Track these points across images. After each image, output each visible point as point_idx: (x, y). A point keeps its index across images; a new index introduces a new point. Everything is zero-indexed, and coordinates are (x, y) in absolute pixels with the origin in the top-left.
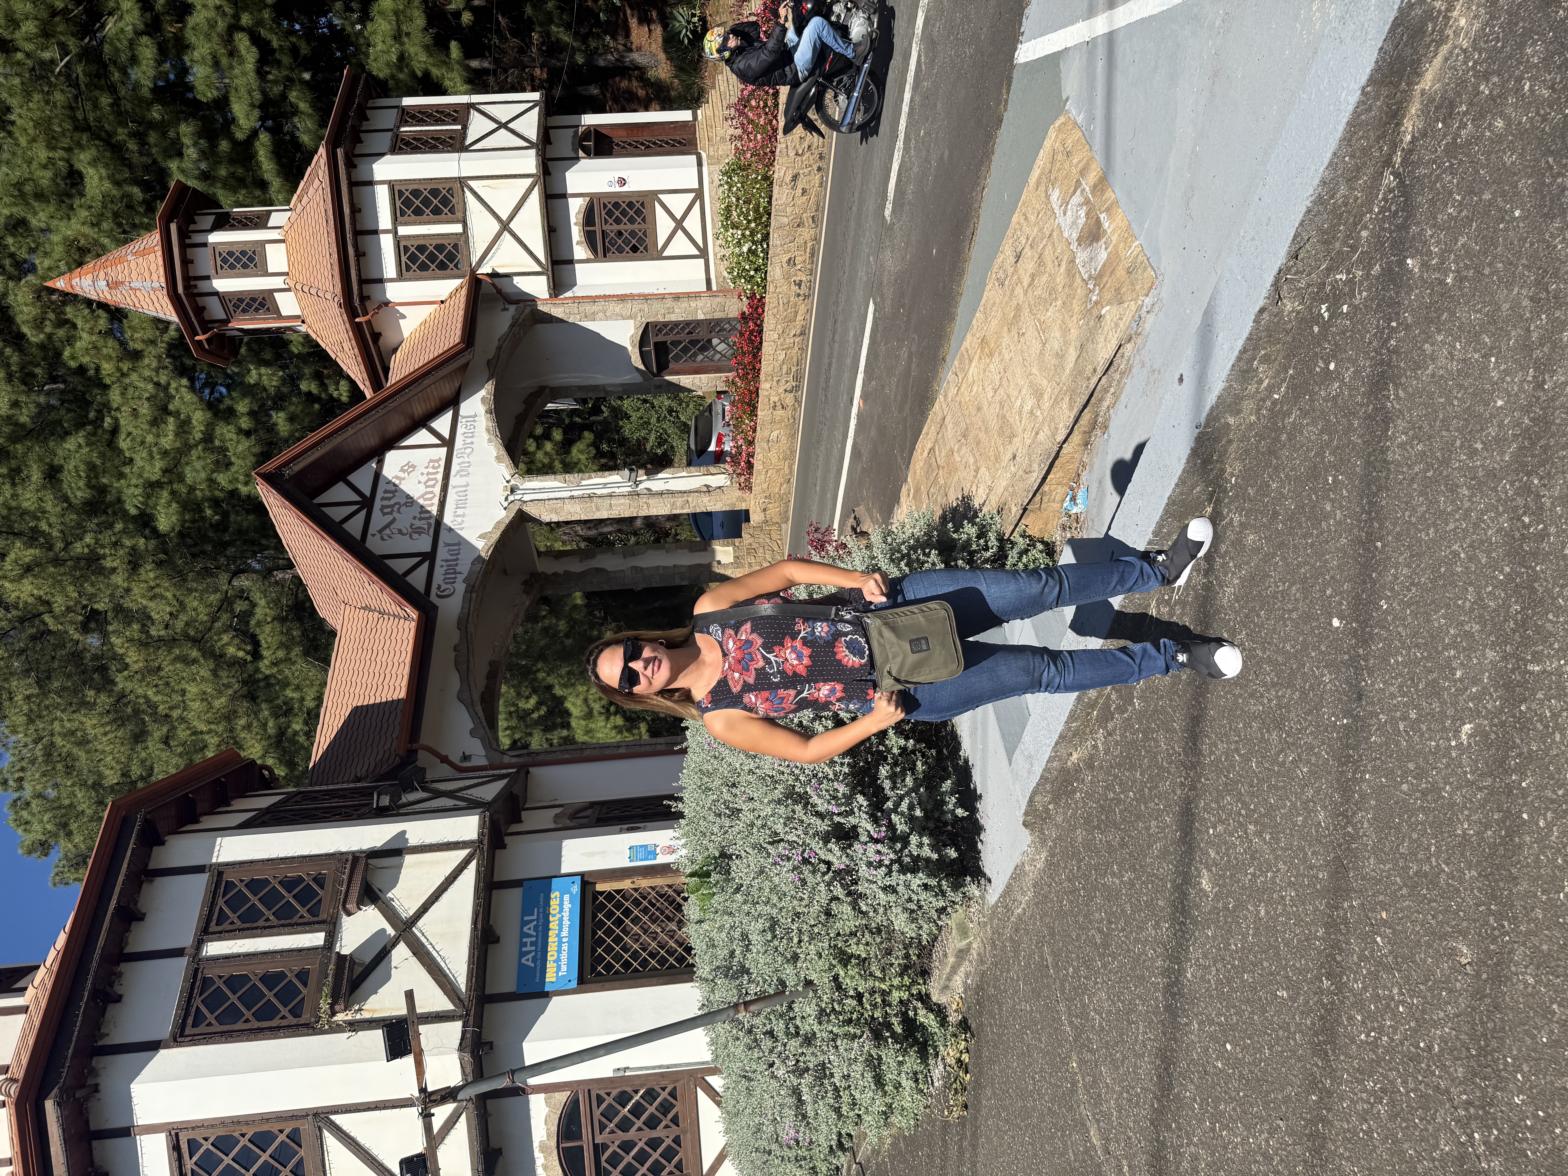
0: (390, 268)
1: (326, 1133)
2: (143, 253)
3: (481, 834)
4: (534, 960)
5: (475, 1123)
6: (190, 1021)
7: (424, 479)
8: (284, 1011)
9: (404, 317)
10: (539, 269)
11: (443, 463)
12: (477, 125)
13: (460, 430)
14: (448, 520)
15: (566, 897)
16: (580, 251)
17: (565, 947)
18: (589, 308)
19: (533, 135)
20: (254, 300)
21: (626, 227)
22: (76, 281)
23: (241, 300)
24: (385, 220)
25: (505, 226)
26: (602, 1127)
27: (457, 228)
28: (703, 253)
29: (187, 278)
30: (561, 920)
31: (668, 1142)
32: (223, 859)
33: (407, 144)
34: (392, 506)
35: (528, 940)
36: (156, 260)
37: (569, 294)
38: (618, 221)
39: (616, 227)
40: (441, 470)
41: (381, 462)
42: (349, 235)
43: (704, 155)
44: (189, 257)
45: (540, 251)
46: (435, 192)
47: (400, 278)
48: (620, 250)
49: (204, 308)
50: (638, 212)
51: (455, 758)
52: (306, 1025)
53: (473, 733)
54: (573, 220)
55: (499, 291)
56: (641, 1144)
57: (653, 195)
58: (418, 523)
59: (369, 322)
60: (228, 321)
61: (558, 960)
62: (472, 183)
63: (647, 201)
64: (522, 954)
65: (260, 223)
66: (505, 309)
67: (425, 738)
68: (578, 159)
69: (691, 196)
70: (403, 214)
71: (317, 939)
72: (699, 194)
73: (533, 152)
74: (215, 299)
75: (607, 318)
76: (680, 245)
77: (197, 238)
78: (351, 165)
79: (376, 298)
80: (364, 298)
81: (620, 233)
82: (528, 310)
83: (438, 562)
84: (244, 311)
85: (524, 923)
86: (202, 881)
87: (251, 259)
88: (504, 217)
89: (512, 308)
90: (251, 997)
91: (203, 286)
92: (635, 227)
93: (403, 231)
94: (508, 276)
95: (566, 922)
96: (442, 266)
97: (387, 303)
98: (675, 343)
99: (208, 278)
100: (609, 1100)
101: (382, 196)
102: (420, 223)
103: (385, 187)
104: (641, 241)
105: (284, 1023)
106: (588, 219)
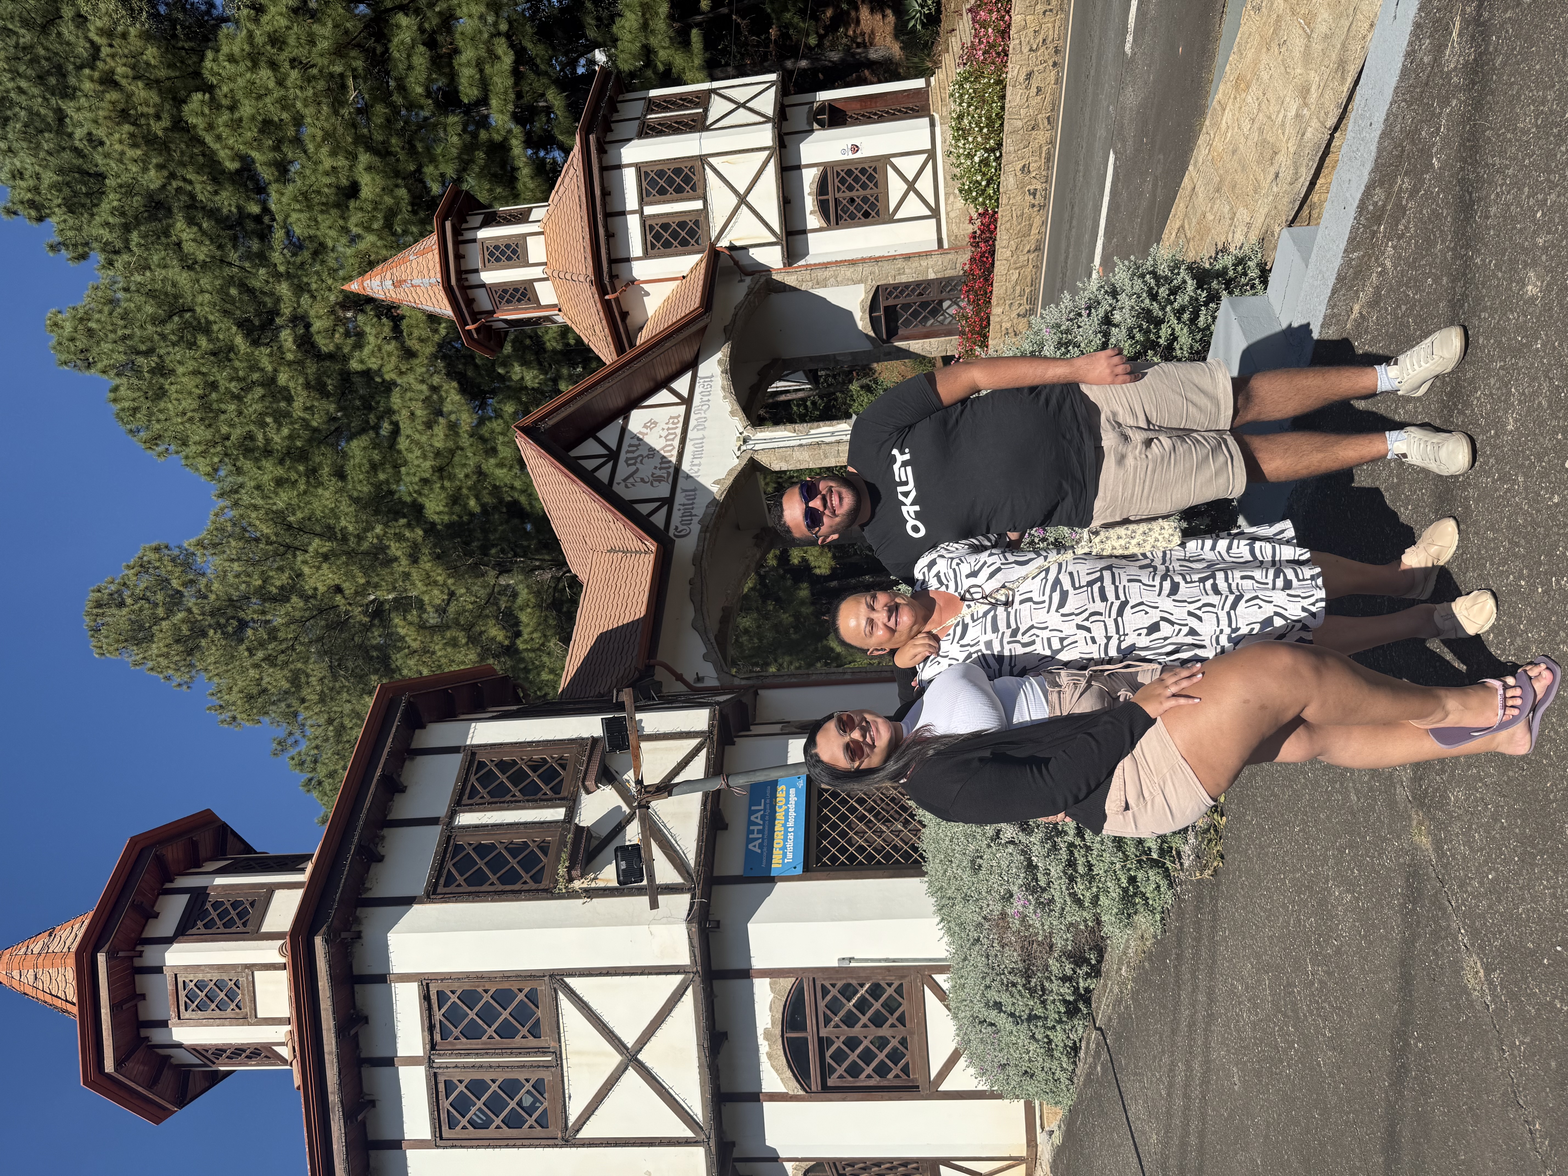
0: (636, 247)
1: (561, 996)
2: (423, 253)
3: (711, 726)
4: (761, 846)
5: (701, 996)
6: (442, 881)
7: (665, 433)
8: (526, 877)
9: (647, 294)
10: (773, 239)
11: (681, 419)
12: (718, 107)
13: (698, 389)
14: (685, 467)
15: (792, 791)
16: (813, 221)
17: (791, 836)
18: (821, 274)
19: (769, 110)
20: (516, 290)
21: (858, 193)
22: (367, 283)
23: (505, 291)
24: (631, 201)
25: (742, 200)
26: (827, 1021)
27: (698, 205)
28: (935, 213)
29: (460, 272)
30: (787, 811)
31: (894, 1043)
32: (476, 741)
33: (653, 129)
34: (635, 458)
35: (756, 828)
36: (433, 258)
37: (802, 262)
38: (850, 188)
39: (848, 194)
40: (680, 425)
41: (626, 419)
42: (600, 216)
43: (937, 116)
44: (461, 252)
45: (775, 222)
46: (678, 171)
47: (646, 255)
48: (852, 217)
49: (473, 300)
50: (871, 178)
51: (690, 678)
52: (545, 890)
53: (705, 657)
54: (807, 189)
55: (736, 263)
56: (866, 1043)
57: (886, 159)
58: (658, 473)
59: (617, 300)
60: (494, 312)
61: (784, 848)
62: (711, 160)
63: (879, 165)
64: (749, 841)
65: (522, 218)
66: (742, 281)
67: (661, 656)
68: (812, 131)
69: (924, 157)
70: (648, 194)
71: (558, 814)
72: (931, 154)
73: (769, 126)
74: (482, 291)
75: (838, 284)
76: (913, 207)
77: (468, 235)
78: (602, 150)
79: (624, 277)
80: (613, 277)
81: (852, 200)
82: (763, 280)
83: (676, 506)
84: (508, 301)
85: (751, 813)
86: (457, 759)
87: (514, 252)
88: (742, 191)
89: (748, 280)
90: (497, 863)
91: (472, 279)
92: (868, 192)
93: (649, 210)
94: (745, 248)
95: (792, 814)
96: (684, 243)
97: (633, 281)
98: (906, 307)
99: (476, 271)
100: (834, 992)
101: (630, 178)
102: (664, 202)
103: (633, 169)
104: (873, 206)
105: (526, 887)
106: (822, 186)
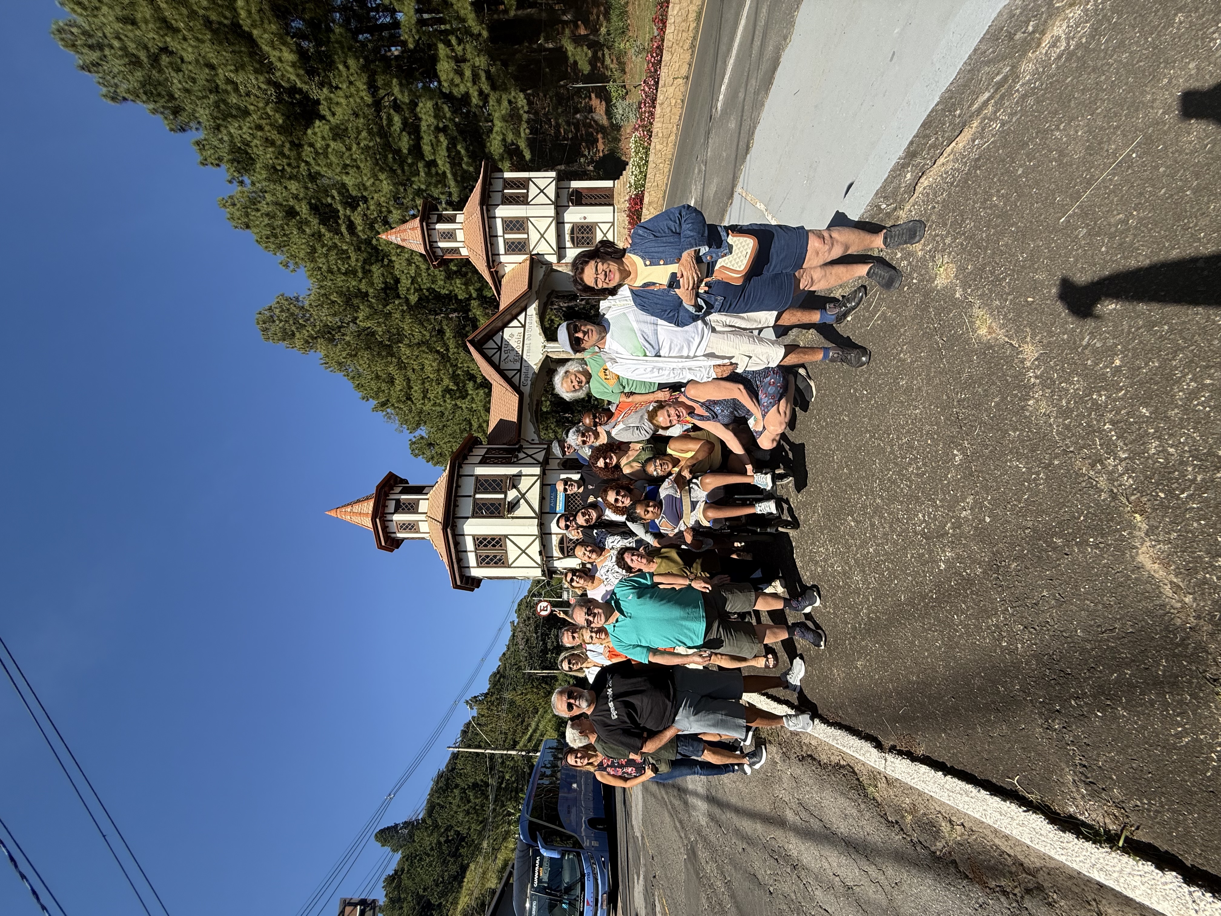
1: (507, 539)
2: (413, 228)
3: (540, 473)
5: (540, 539)
6: (475, 513)
7: (517, 340)
8: (496, 512)
9: (506, 267)
10: (554, 252)
11: (522, 334)
12: (533, 191)
13: (527, 320)
16: (568, 244)
19: (553, 196)
20: (452, 249)
21: (585, 235)
22: (389, 236)
23: (448, 250)
24: (500, 232)
25: (542, 236)
27: (525, 236)
29: (430, 242)
32: (477, 473)
33: (507, 199)
34: (507, 351)
35: (552, 499)
36: (418, 232)
37: (563, 261)
38: (583, 233)
39: (582, 235)
40: (522, 337)
41: (503, 332)
42: (488, 238)
43: (616, 208)
44: (430, 233)
45: (554, 246)
46: (517, 222)
47: (506, 254)
48: (583, 244)
49: (436, 253)
50: (590, 230)
52: (502, 516)
53: (535, 432)
54: (566, 232)
55: (540, 260)
57: (596, 223)
58: (516, 357)
59: (495, 270)
60: (443, 256)
62: (530, 218)
63: (593, 225)
64: (551, 503)
65: (453, 220)
66: (542, 268)
67: (523, 436)
68: (569, 206)
69: (610, 225)
70: (506, 230)
71: (502, 496)
72: (613, 224)
73: (553, 205)
74: (439, 250)
77: (432, 226)
78: (488, 210)
79: (497, 260)
80: (493, 261)
81: (583, 238)
82: (549, 267)
83: (522, 373)
84: (449, 253)
86: (473, 478)
87: (451, 235)
88: (542, 233)
89: (544, 267)
90: (488, 509)
92: (589, 236)
93: (507, 236)
94: (543, 255)
96: (520, 250)
97: (501, 263)
99: (437, 243)
101: (499, 223)
102: (512, 234)
103: (500, 219)
105: (497, 515)
106: (572, 232)
